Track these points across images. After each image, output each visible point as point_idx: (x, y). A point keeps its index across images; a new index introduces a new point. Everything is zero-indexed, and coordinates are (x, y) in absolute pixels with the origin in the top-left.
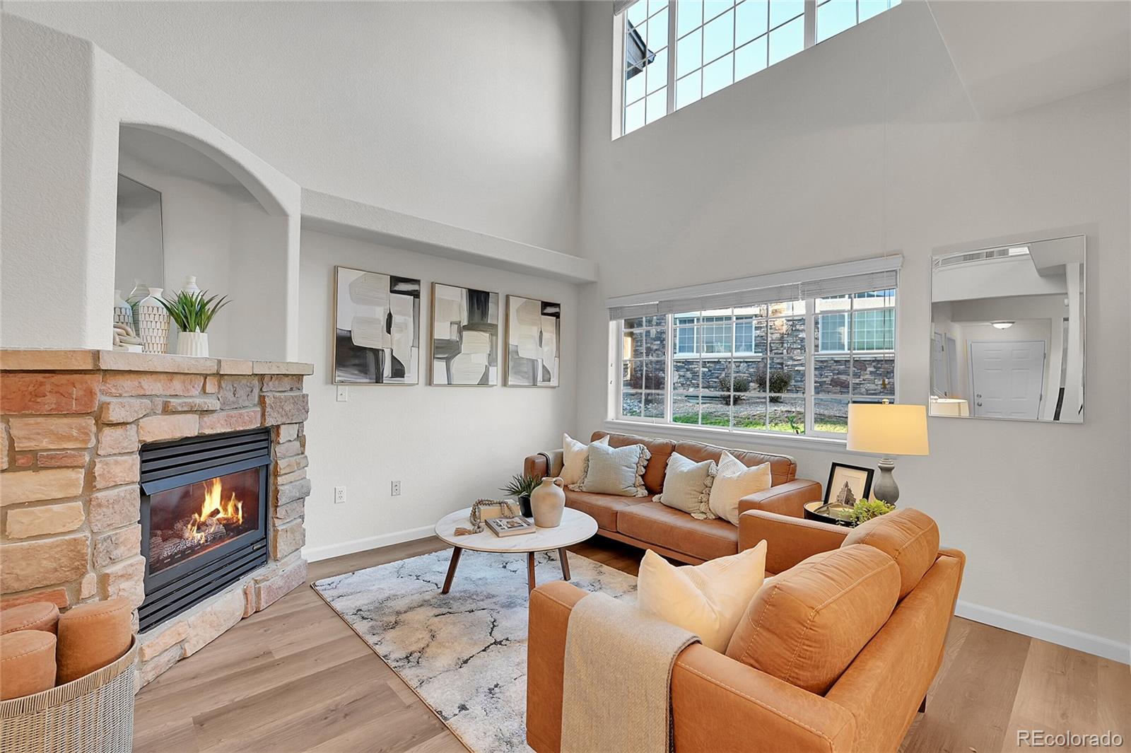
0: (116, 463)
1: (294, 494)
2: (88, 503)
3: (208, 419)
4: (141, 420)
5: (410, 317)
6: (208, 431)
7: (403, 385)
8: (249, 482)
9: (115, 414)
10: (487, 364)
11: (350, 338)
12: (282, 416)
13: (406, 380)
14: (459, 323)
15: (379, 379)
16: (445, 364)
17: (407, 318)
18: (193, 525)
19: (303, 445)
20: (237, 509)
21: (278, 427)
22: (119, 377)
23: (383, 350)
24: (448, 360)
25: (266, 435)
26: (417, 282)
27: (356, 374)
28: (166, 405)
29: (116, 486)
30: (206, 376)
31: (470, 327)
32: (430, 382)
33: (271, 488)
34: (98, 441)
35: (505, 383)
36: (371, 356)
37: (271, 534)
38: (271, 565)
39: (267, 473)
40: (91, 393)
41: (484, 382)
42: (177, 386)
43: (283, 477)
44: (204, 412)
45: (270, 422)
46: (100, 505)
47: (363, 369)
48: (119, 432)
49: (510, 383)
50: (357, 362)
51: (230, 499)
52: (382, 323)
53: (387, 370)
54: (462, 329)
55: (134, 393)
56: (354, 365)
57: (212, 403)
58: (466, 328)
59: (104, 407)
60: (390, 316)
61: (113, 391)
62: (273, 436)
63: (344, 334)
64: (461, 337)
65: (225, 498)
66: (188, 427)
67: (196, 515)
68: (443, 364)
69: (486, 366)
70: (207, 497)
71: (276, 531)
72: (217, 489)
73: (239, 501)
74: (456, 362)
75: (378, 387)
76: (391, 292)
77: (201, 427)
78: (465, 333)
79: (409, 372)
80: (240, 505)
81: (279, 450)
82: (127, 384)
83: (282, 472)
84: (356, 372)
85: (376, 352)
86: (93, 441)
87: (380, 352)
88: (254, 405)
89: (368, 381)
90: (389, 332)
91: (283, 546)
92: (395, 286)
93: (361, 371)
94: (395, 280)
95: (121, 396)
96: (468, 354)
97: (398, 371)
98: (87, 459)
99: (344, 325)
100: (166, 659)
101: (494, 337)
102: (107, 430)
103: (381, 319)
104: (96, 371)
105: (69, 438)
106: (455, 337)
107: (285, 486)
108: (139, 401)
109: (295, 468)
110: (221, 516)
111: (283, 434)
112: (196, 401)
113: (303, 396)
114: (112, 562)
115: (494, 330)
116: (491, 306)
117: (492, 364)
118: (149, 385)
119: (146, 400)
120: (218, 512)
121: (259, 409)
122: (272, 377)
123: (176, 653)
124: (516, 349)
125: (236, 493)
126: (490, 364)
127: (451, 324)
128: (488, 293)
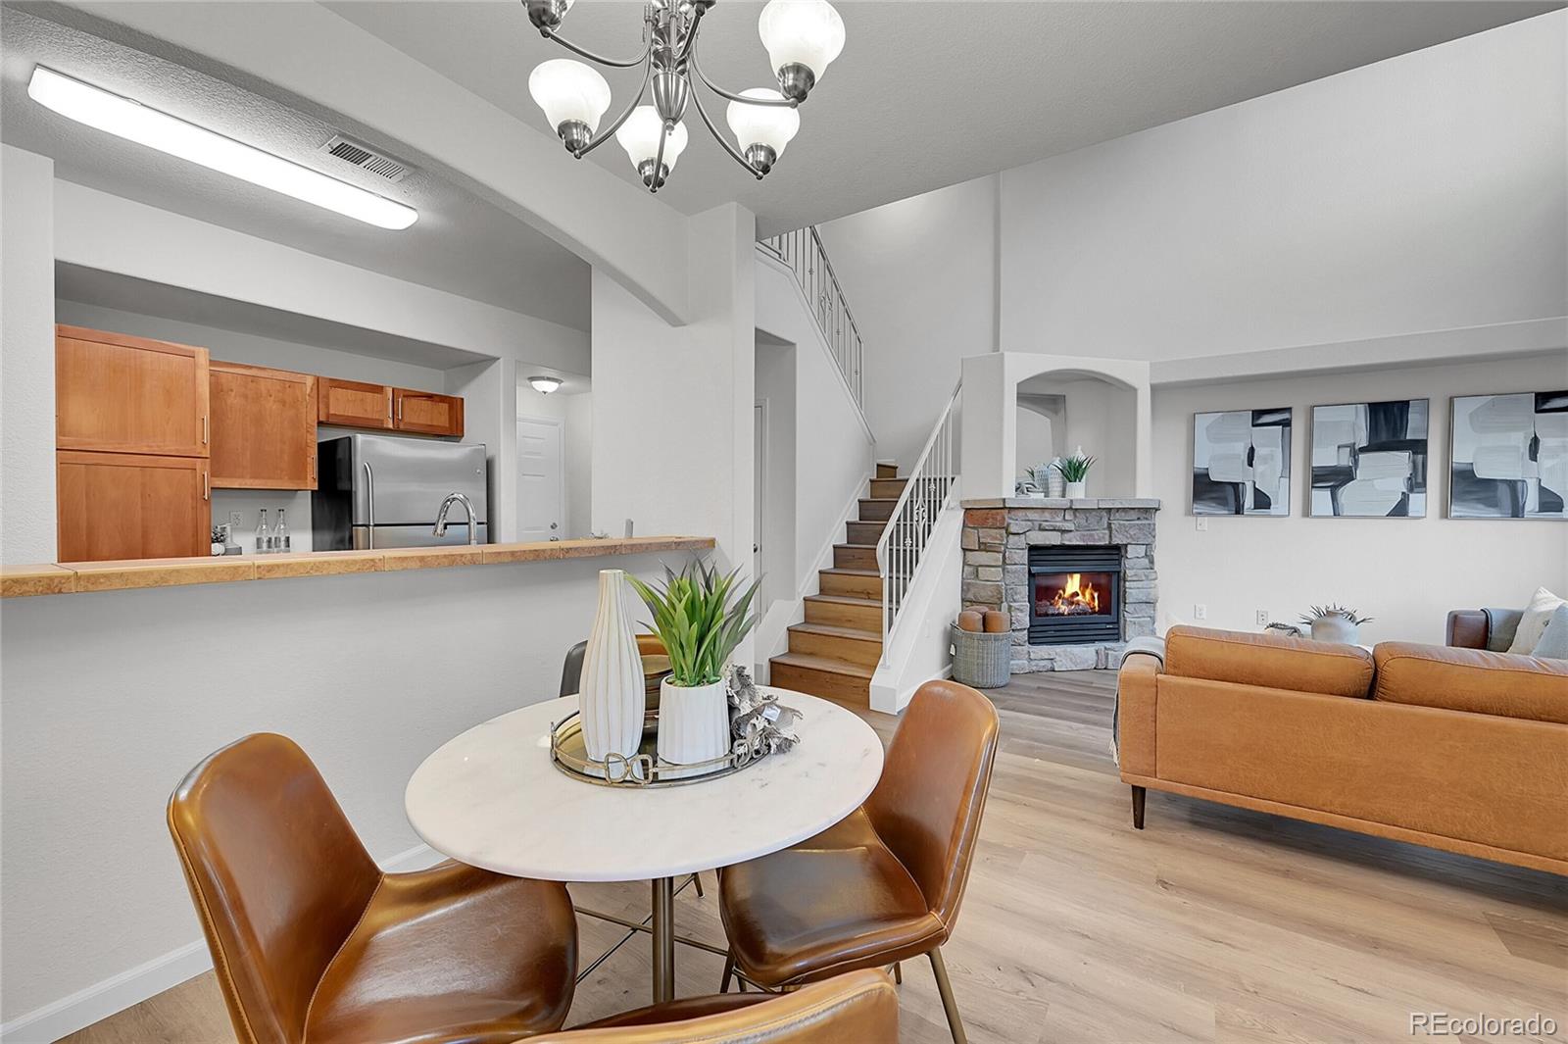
0: (1015, 553)
1: (1141, 596)
2: (1004, 570)
3: (1066, 535)
4: (1028, 533)
5: (1278, 447)
6: (1067, 543)
7: (1270, 516)
8: (1103, 580)
9: (1013, 529)
10: (1405, 491)
11: (1208, 475)
12: (1127, 538)
13: (1273, 510)
14: (1352, 446)
15: (1239, 510)
16: (1329, 493)
17: (1274, 449)
18: (1059, 598)
19: (1152, 562)
20: (1093, 598)
21: (1126, 545)
22: (1016, 510)
23: (1244, 483)
24: (1334, 490)
25: (1116, 551)
26: (1289, 410)
27: (1214, 507)
28: (1040, 525)
29: (1015, 564)
30: (1065, 510)
31: (1374, 447)
32: (1307, 512)
33: (1122, 589)
34: (1007, 541)
35: (1445, 515)
36: (1230, 489)
37: (1122, 621)
38: (1121, 643)
39: (1119, 577)
40: (1004, 518)
41: (1400, 510)
42: (1047, 515)
43: (1132, 583)
44: (1064, 532)
45: (1115, 541)
46: (1008, 572)
47: (1222, 502)
48: (1016, 538)
49: (1452, 515)
50: (1214, 495)
51: (1087, 587)
52: (1242, 457)
53: (1249, 500)
54: (1356, 452)
55: (1024, 519)
56: (1213, 498)
57: (1070, 526)
58: (1363, 450)
59: (1009, 524)
60: (1252, 450)
61: (1013, 517)
62: (1123, 551)
63: (1201, 471)
64: (1356, 462)
65: (1083, 586)
66: (1054, 539)
67: (1061, 592)
68: (1327, 493)
69: (1403, 493)
70: (1069, 580)
71: (1125, 621)
72: (1077, 577)
73: (1095, 592)
74: (1346, 493)
75: (1238, 519)
76: (1253, 426)
77: (1062, 540)
78: (1362, 456)
79: (1277, 503)
80: (1096, 595)
81: (1128, 563)
82: (1021, 514)
83: (1131, 579)
84: (1214, 505)
85: (1235, 485)
86: (1005, 541)
87: (1241, 485)
88: (1104, 529)
89: (1226, 512)
90: (1251, 465)
91: (1130, 631)
92: (1258, 418)
93: (1218, 504)
94: (1258, 414)
95: (1017, 520)
96: (1369, 480)
97: (1262, 502)
98: (1003, 549)
99: (1201, 463)
100: (1043, 664)
101: (1420, 457)
102: (1011, 536)
103: (1242, 453)
104: (1004, 508)
105: (996, 539)
106: (1345, 460)
107: (1133, 591)
108: (1024, 523)
109: (1144, 578)
110: (1080, 598)
111: (1131, 551)
112: (1058, 524)
113: (1149, 524)
114: (1015, 601)
115: (1419, 447)
116: (1413, 418)
117: (1416, 490)
118: (1031, 515)
119: (1029, 523)
120: (1078, 595)
121: (1107, 532)
122: (1118, 509)
123: (1048, 664)
124: (1469, 467)
125: (1093, 585)
126: (1411, 490)
127: (1339, 447)
128: (1406, 403)
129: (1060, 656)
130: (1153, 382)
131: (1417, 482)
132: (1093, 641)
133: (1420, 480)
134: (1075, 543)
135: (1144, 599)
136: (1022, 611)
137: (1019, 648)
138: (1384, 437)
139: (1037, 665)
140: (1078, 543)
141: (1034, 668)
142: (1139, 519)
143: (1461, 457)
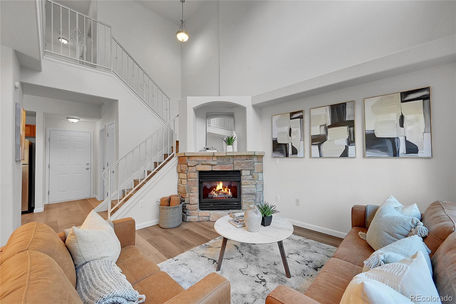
0: (191, 174)
1: (248, 192)
2: (187, 180)
3: (214, 167)
4: (196, 166)
5: (299, 128)
6: (214, 170)
7: (298, 157)
9: (190, 164)
10: (347, 145)
11: (277, 141)
12: (241, 167)
13: (298, 155)
14: (325, 125)
15: (287, 156)
16: (318, 147)
18: (214, 191)
22: (192, 157)
23: (288, 144)
24: (319, 145)
25: (238, 173)
26: (302, 111)
27: (279, 154)
28: (201, 163)
29: (191, 178)
30: (213, 156)
31: (333, 125)
32: (311, 156)
33: (241, 188)
34: (188, 169)
35: (364, 156)
36: (284, 147)
38: (241, 210)
39: (239, 183)
40: (186, 160)
41: (345, 154)
42: (205, 159)
43: (244, 186)
44: (212, 165)
45: (236, 169)
46: (189, 181)
47: (281, 152)
48: (192, 168)
50: (279, 149)
51: (226, 187)
52: (287, 133)
53: (290, 151)
54: (327, 128)
55: (194, 160)
56: (278, 150)
57: (215, 163)
58: (330, 127)
59: (188, 163)
60: (290, 129)
61: (190, 160)
62: (241, 173)
63: (275, 139)
64: (327, 132)
65: (224, 187)
66: (208, 168)
67: (215, 189)
68: (317, 147)
69: (346, 146)
70: (218, 186)
71: (243, 201)
73: (229, 189)
74: (324, 146)
75: (287, 159)
76: (290, 119)
77: (212, 168)
78: (329, 130)
79: (299, 152)
80: (229, 190)
81: (242, 177)
82: (193, 158)
83: (243, 184)
84: (279, 153)
85: (286, 145)
86: (187, 169)
87: (287, 145)
88: (231, 164)
89: (283, 156)
90: (290, 136)
91: (245, 206)
92: (292, 116)
93: (281, 153)
94: (292, 114)
95: (192, 161)
96: (332, 141)
97: (295, 151)
98: (186, 172)
99: (275, 137)
100: (205, 218)
101: (352, 128)
102: (189, 167)
103: (287, 131)
105: (184, 168)
106: (323, 132)
107: (245, 189)
108: (194, 162)
109: (250, 184)
110: (223, 191)
111: (244, 173)
112: (208, 162)
113: (251, 162)
114: (191, 193)
115: (351, 124)
116: (348, 111)
117: (351, 144)
118: (197, 159)
119: (197, 162)
120: (222, 190)
121: (232, 165)
122: (237, 156)
123: (207, 218)
124: (373, 132)
125: (228, 187)
126: (349, 144)
127: (320, 126)
128: (345, 103)
129: (212, 215)
130: (253, 104)
131: (351, 141)
132: (229, 209)
133: (352, 139)
134: (217, 170)
135: (250, 192)
136: (194, 197)
137: (194, 211)
138: (337, 120)
139: (202, 219)
140: (219, 170)
141: (201, 220)
142: (247, 159)
143: (369, 128)
